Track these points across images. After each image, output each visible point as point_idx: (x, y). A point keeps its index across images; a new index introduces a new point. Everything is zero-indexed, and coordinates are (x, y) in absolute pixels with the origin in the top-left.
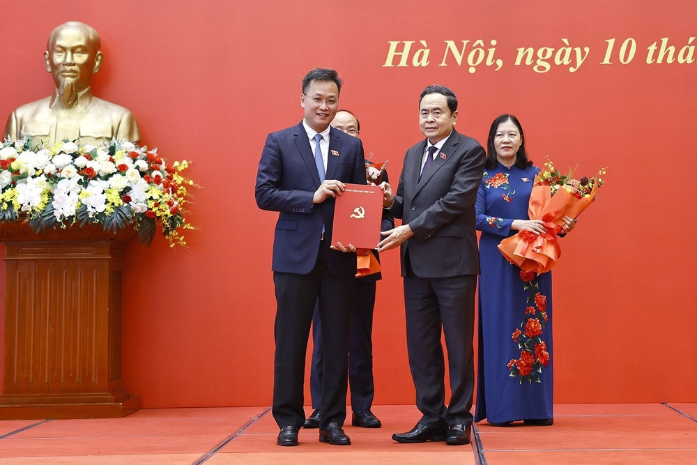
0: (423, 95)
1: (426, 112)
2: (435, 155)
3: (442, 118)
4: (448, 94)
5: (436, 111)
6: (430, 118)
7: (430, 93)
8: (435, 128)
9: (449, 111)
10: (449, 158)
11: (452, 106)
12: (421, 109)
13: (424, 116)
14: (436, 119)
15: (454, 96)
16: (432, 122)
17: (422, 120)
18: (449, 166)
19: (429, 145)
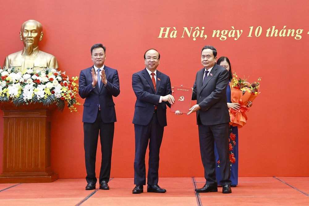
0: (203, 50)
1: (204, 56)
2: (208, 74)
3: (211, 59)
4: (213, 49)
5: (208, 56)
6: (206, 59)
7: (206, 49)
8: (208, 63)
9: (213, 56)
10: (214, 75)
11: (215, 54)
12: (202, 55)
13: (203, 58)
14: (208, 59)
15: (216, 50)
16: (206, 60)
17: (202, 60)
18: (214, 79)
19: (206, 70)
